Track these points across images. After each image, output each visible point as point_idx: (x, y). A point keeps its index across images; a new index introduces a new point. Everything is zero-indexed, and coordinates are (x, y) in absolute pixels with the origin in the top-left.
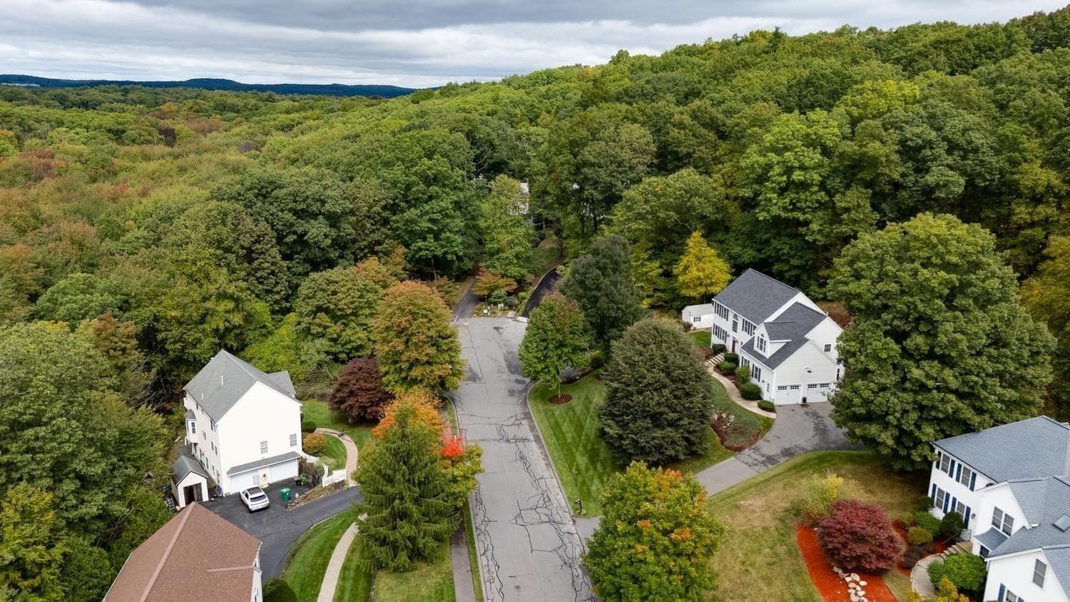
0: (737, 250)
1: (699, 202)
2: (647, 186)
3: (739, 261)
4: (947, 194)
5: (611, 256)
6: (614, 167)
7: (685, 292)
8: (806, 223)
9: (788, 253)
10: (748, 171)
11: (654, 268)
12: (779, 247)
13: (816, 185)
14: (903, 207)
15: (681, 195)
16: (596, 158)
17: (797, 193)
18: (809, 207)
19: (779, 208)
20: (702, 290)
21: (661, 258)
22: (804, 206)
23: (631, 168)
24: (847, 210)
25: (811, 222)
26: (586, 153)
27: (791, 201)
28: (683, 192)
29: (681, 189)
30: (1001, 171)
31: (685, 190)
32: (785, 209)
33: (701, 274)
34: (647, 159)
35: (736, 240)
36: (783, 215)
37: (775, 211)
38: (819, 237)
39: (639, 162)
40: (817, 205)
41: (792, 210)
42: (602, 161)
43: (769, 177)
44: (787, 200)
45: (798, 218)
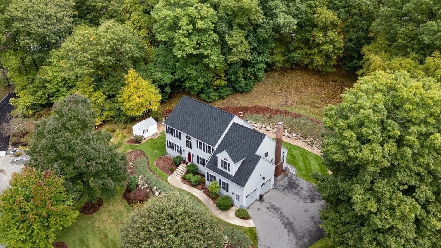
0: (158, 75)
1: (129, 48)
2: (82, 38)
3: (162, 83)
4: (289, 30)
5: (76, 117)
6: (43, 20)
7: (131, 113)
8: (208, 56)
9: (197, 75)
10: (161, 22)
11: (100, 96)
12: (190, 72)
13: (212, 30)
14: (261, 39)
15: (114, 43)
16: (24, 13)
17: (200, 36)
18: (209, 45)
19: (191, 48)
20: (143, 110)
21: (102, 87)
22: (206, 45)
23: (59, 21)
24: (235, 46)
25: (211, 55)
26: (13, 10)
27: (197, 42)
28: (115, 41)
29: (112, 39)
30: (306, 12)
31: (116, 40)
32: (195, 49)
33: (142, 100)
34: (71, 12)
35: (155, 68)
36: (194, 52)
37: (189, 50)
38: (218, 65)
39: (64, 15)
40: (214, 43)
41: (198, 49)
42: (30, 16)
43: (181, 26)
44: (195, 42)
45: (203, 53)
